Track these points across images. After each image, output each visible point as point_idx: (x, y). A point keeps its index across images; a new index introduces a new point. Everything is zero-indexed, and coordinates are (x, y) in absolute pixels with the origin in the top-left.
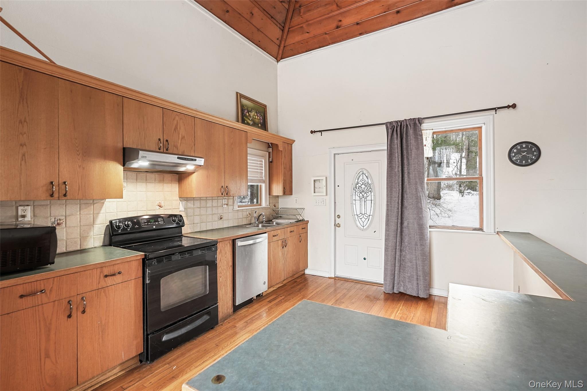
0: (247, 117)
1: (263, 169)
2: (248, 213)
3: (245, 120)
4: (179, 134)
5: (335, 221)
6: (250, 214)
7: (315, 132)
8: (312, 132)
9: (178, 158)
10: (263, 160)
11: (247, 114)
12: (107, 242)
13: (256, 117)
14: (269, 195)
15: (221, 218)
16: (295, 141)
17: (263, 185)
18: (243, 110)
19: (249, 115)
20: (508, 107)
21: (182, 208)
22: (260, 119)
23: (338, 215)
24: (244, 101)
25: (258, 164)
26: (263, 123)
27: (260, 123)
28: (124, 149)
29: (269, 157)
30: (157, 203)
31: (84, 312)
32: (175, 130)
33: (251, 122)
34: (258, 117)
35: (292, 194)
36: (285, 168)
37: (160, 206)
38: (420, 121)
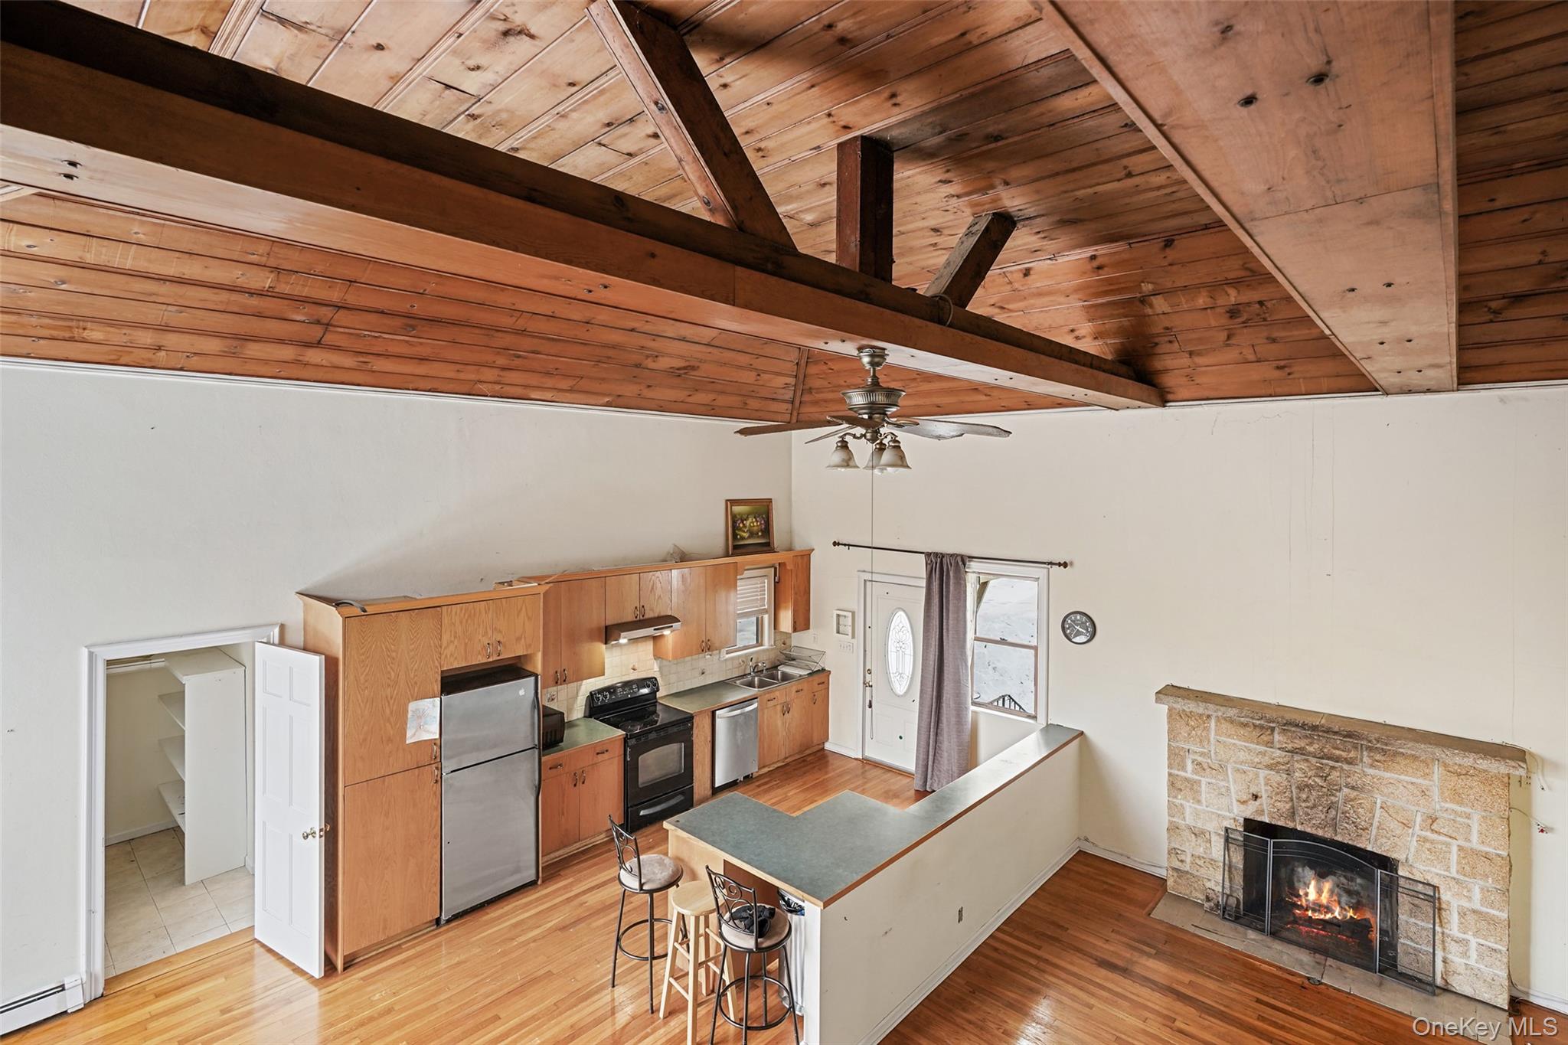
0: (740, 529)
1: (766, 592)
2: (740, 661)
3: (737, 535)
4: (655, 595)
5: (865, 677)
6: (743, 662)
7: (839, 544)
8: (835, 544)
9: (655, 629)
10: (766, 581)
11: (741, 525)
12: (587, 714)
13: (755, 524)
14: (775, 629)
15: (703, 673)
16: (813, 550)
17: (766, 617)
18: (734, 522)
19: (744, 524)
20: (1060, 564)
21: (656, 668)
22: (761, 524)
23: (869, 670)
24: (737, 509)
25: (757, 588)
26: (765, 528)
27: (761, 531)
28: (606, 627)
29: (775, 575)
30: (631, 666)
31: (583, 783)
32: (651, 592)
33: (746, 535)
34: (757, 521)
35: (809, 628)
36: (796, 594)
37: (634, 669)
38: (963, 560)
